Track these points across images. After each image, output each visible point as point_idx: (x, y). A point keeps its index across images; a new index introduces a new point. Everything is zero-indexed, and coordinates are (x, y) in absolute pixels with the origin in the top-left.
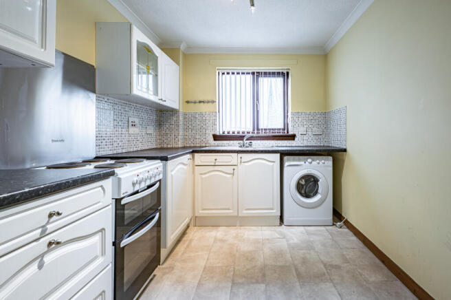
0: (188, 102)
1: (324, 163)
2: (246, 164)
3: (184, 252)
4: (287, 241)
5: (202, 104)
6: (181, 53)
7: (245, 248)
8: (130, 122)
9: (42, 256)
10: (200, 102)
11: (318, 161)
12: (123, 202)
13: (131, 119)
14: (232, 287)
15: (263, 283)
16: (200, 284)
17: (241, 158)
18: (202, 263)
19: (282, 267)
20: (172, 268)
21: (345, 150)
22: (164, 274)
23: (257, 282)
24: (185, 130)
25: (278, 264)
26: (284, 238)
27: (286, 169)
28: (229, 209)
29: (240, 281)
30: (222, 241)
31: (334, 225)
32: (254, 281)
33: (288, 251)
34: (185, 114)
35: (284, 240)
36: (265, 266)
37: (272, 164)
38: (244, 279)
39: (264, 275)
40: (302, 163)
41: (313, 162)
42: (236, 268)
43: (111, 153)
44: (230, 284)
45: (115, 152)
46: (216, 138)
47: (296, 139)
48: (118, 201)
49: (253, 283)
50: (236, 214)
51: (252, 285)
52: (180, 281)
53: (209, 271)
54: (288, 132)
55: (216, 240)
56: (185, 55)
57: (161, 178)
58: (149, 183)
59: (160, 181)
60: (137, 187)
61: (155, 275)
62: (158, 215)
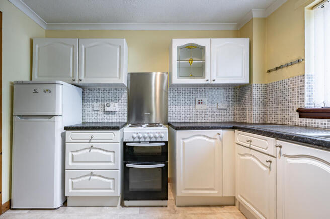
0: (269, 71)
5: (279, 70)
8: (197, 101)
9: (90, 148)
10: (277, 69)
12: (127, 144)
20: (175, 213)
22: (169, 211)
48: (125, 143)
57: (167, 140)
58: (148, 140)
59: (166, 142)
60: (137, 140)
61: (166, 207)
62: (163, 165)
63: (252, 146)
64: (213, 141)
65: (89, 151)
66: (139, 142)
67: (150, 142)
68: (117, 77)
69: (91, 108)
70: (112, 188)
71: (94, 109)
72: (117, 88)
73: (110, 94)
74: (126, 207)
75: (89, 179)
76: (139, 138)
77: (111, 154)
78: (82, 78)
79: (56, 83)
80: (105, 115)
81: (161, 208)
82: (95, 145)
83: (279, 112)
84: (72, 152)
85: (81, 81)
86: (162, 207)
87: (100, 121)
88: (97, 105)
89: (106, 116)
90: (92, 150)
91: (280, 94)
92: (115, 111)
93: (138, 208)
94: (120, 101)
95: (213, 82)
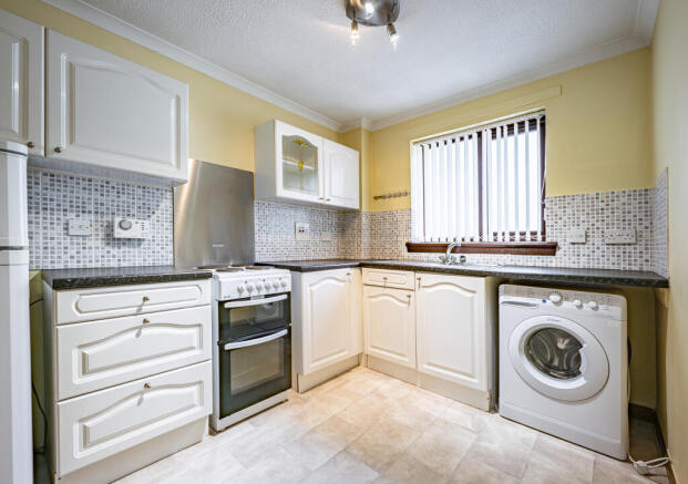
0: (376, 198)
1: (596, 309)
2: (427, 290)
3: (331, 391)
4: (479, 439)
6: (363, 132)
7: (400, 417)
8: (297, 227)
9: (140, 328)
11: (577, 302)
12: (227, 305)
13: (298, 225)
14: (340, 452)
15: (379, 472)
16: (313, 430)
17: (419, 279)
18: (335, 410)
19: (427, 469)
20: (305, 401)
21: (665, 284)
22: (296, 403)
23: (373, 467)
24: (373, 235)
25: (427, 463)
26: (478, 433)
27: (502, 309)
28: (403, 355)
29: (355, 452)
30: (381, 396)
31: (627, 461)
32: (370, 462)
33: (464, 454)
34: (372, 215)
35: (475, 436)
36: (404, 454)
37: (470, 295)
38: (361, 453)
39: (390, 464)
40: (538, 301)
41: (565, 304)
42: (366, 435)
43: (273, 260)
44: (341, 449)
45: (278, 259)
46: (411, 248)
47: (559, 253)
48: (221, 303)
49: (367, 464)
50: (413, 366)
51: (363, 465)
52: (300, 417)
53: (336, 421)
54: (544, 239)
55: (375, 392)
56: (371, 134)
57: (290, 290)
58: (264, 292)
59: (289, 293)
60: (245, 294)
61: (287, 400)
62: (284, 332)
63: (387, 285)
64: (342, 284)
65: (138, 335)
66: (249, 299)
67: (266, 296)
68: (170, 164)
69: (60, 229)
70: (196, 403)
71: (72, 232)
72: (147, 185)
73: (124, 198)
74: (220, 432)
75: (140, 403)
76: (250, 290)
77: (194, 331)
78: (64, 145)
79: (9, 148)
80: (107, 248)
81: (282, 405)
82: (152, 318)
83: (388, 246)
84: (81, 347)
85: (58, 150)
86: (281, 403)
87: (93, 265)
88: (82, 224)
89: (114, 251)
90: (145, 331)
91: (388, 226)
92: (139, 240)
93: (247, 422)
94: (154, 217)
95: (327, 203)
